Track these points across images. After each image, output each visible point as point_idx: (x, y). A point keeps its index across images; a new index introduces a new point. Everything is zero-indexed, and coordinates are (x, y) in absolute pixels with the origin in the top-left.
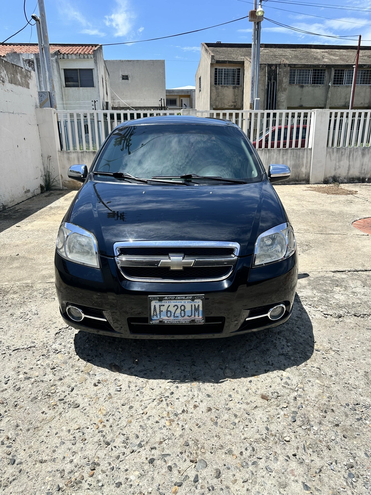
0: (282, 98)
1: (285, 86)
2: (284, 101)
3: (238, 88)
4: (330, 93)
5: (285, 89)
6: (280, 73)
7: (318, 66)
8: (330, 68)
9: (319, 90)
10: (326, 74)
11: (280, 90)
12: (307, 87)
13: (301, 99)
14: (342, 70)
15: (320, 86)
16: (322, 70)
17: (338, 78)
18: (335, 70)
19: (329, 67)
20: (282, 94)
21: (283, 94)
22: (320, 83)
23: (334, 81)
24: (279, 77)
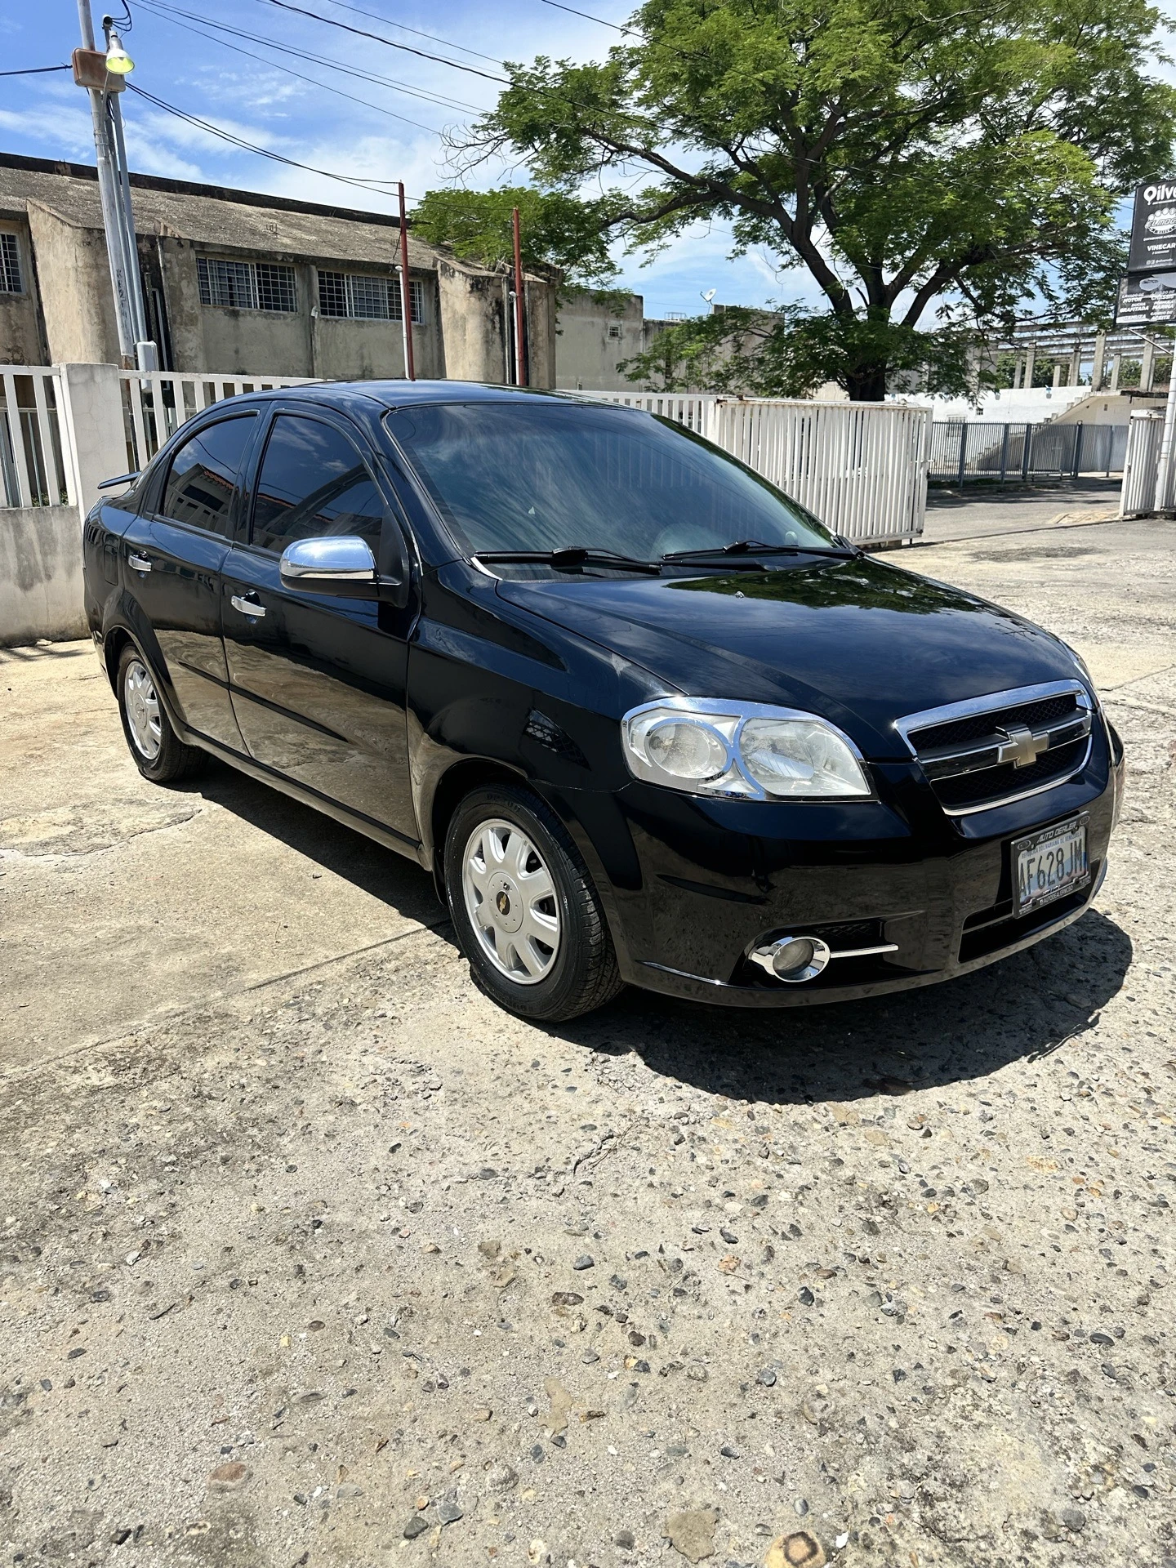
0: (188, 346)
1: (192, 308)
2: (196, 357)
3: (17, 302)
4: (317, 338)
5: (193, 320)
6: (168, 266)
7: (271, 255)
8: (307, 265)
9: (284, 330)
10: (298, 281)
11: (178, 319)
12: (249, 318)
13: (237, 352)
14: (338, 276)
15: (285, 318)
16: (282, 269)
17: (331, 298)
18: (321, 274)
19: (303, 261)
20: (186, 334)
21: (190, 332)
22: (285, 309)
23: (323, 305)
24: (167, 278)
